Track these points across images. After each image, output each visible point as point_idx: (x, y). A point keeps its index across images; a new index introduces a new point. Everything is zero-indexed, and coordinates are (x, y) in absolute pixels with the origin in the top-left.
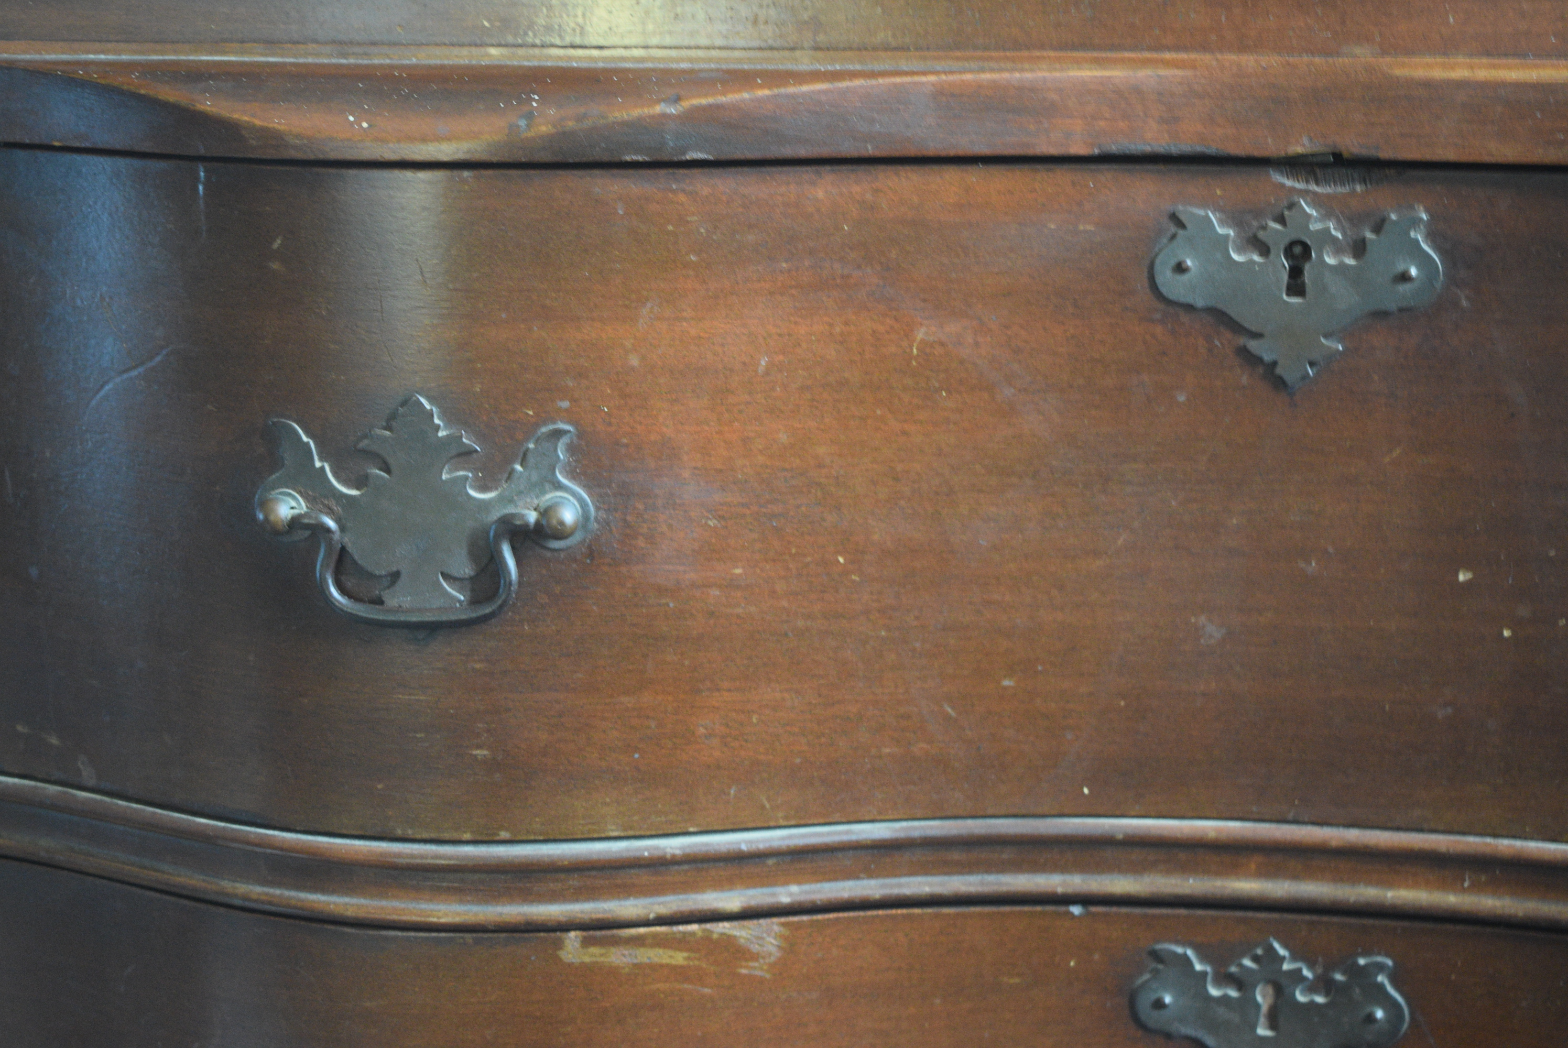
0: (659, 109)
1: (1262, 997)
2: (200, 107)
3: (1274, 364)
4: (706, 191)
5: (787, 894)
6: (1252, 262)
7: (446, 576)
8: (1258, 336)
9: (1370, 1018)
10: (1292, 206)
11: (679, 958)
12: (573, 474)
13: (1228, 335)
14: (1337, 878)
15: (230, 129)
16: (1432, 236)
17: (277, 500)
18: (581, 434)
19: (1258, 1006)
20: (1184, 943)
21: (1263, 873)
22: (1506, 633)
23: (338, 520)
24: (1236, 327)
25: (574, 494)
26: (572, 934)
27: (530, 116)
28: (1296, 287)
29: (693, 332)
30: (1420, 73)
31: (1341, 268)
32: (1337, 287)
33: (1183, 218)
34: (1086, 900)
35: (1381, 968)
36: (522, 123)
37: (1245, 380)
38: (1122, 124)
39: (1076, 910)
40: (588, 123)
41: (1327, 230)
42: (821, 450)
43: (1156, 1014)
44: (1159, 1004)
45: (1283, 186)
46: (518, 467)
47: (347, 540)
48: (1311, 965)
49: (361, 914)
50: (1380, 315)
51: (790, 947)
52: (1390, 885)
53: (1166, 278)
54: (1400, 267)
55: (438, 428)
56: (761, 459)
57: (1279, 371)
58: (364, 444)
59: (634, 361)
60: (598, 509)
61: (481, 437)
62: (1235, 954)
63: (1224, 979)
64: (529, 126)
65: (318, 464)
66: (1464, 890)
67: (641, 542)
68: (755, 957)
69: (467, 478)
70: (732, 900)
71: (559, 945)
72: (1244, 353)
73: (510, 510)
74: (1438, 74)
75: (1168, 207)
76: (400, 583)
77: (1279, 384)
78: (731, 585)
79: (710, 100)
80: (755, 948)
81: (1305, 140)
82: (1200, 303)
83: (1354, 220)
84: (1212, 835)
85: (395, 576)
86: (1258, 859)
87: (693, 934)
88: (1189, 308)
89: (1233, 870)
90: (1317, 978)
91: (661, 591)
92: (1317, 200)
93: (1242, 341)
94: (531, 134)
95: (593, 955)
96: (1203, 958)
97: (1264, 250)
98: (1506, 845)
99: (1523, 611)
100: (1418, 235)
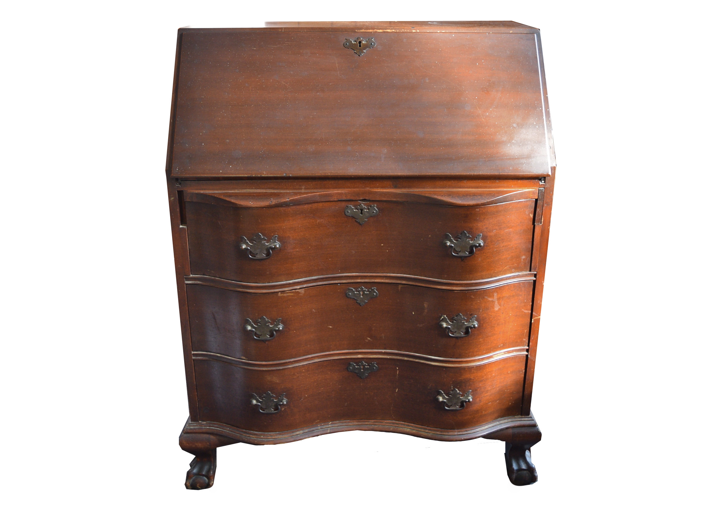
0: (287, 200)
1: (361, 293)
2: (232, 201)
3: (359, 222)
4: (292, 208)
5: (305, 286)
6: (356, 211)
7: (263, 253)
8: (357, 219)
9: (374, 295)
10: (361, 205)
11: (292, 294)
12: (278, 241)
13: (354, 219)
14: (370, 279)
15: (236, 204)
16: (377, 208)
17: (242, 246)
18: (278, 236)
19: (361, 294)
20: (352, 287)
21: (361, 279)
22: (387, 251)
23: (250, 248)
24: (355, 218)
25: (277, 243)
26: (280, 293)
27: (272, 202)
28: (362, 213)
29: (291, 224)
30: (374, 191)
31: (367, 211)
32: (366, 213)
33: (348, 206)
34: (340, 283)
35: (375, 289)
36: (271, 203)
37: (356, 224)
38: (341, 197)
39: (339, 284)
40: (278, 202)
41: (365, 207)
42: (307, 235)
43: (349, 296)
44: (349, 295)
45: (359, 202)
46: (271, 241)
47: (251, 250)
48: (367, 289)
49: (254, 292)
50: (371, 216)
51: (305, 292)
52: (375, 279)
53: (346, 213)
54: (373, 211)
55: (262, 237)
56: (300, 237)
57: (360, 223)
58: (253, 239)
59: (285, 227)
60: (281, 244)
61: (267, 237)
62: (358, 289)
63: (357, 291)
64: (272, 203)
65: (247, 241)
66: (384, 280)
67: (286, 248)
68: (301, 293)
69: (265, 242)
70: (298, 287)
71: (278, 294)
72: (356, 221)
73: (271, 246)
74: (376, 191)
75: (346, 205)
76: (258, 254)
77: (360, 224)
78: (297, 251)
79: (293, 198)
80: (301, 292)
81: (362, 198)
82: (351, 216)
83: (368, 206)
84: (355, 275)
85: (257, 254)
86: (360, 277)
87: (294, 291)
88: (349, 216)
89: (357, 279)
90: (368, 290)
91: (289, 253)
92: (363, 204)
93: (356, 220)
94: (272, 204)
95: (282, 295)
96: (354, 289)
97: (358, 210)
98: (388, 274)
99: (389, 248)
100: (375, 208)
